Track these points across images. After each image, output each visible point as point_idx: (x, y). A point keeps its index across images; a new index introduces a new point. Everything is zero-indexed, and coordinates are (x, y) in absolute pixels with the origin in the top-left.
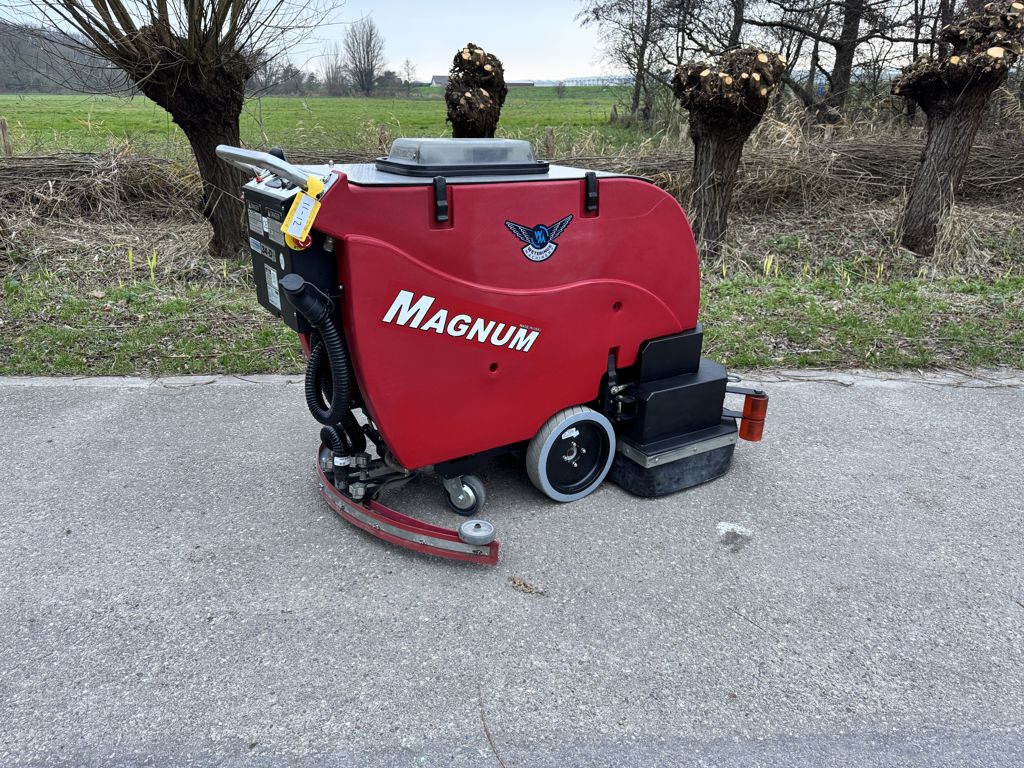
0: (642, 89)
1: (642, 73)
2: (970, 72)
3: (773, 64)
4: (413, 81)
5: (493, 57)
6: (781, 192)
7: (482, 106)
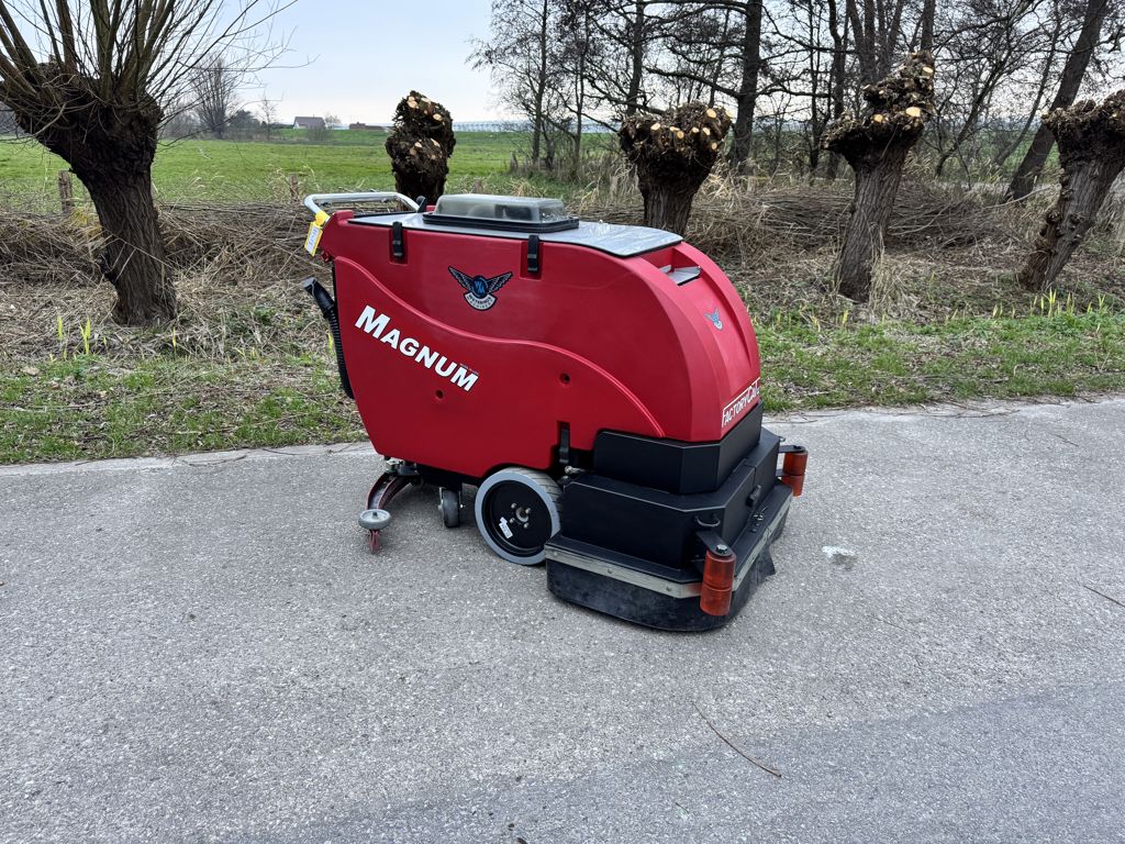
0: (542, 137)
1: (540, 119)
2: (891, 129)
3: (721, 118)
4: (272, 122)
5: (441, 107)
6: (718, 244)
7: (434, 157)
